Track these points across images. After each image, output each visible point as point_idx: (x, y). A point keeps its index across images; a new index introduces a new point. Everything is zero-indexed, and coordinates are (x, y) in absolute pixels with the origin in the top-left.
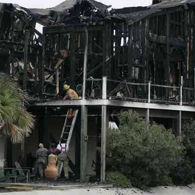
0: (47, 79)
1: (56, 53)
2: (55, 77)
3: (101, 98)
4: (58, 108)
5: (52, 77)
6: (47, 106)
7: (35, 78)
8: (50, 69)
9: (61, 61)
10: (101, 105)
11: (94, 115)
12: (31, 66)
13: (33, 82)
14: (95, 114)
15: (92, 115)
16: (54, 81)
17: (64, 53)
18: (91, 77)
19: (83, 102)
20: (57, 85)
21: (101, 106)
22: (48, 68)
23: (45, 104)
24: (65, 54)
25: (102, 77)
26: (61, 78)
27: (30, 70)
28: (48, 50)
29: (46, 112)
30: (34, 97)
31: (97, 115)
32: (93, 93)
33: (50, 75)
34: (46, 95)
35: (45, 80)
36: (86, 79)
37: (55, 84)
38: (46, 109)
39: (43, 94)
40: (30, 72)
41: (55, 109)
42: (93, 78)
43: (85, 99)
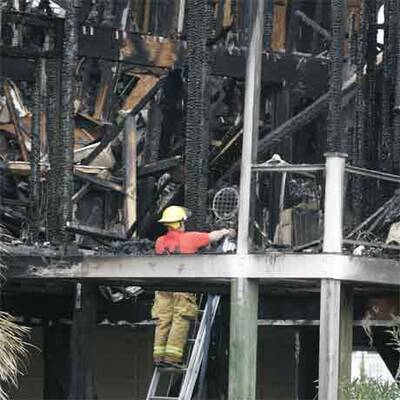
0: (86, 162)
1: (126, 51)
2: (119, 153)
3: (318, 249)
4: (132, 290)
5: (106, 153)
6: (85, 281)
7: (32, 157)
8: (98, 117)
9: (146, 84)
10: (319, 280)
11: (289, 323)
12: (17, 105)
13: (23, 176)
14: (293, 318)
15: (278, 323)
16: (117, 170)
17: (161, 50)
18: (276, 157)
19: (240, 265)
20: (131, 190)
21: (316, 283)
22: (91, 114)
23: (74, 271)
24: (165, 53)
25: (323, 161)
26: (146, 159)
27: (11, 122)
28: (92, 33)
29: (78, 306)
30: (30, 239)
31: (301, 322)
32: (287, 224)
33: (98, 144)
34: (80, 230)
35: (79, 168)
36: (256, 166)
37: (120, 183)
38: (79, 292)
39: (67, 229)
40: (11, 129)
41: (117, 295)
42: (283, 162)
43: (249, 253)
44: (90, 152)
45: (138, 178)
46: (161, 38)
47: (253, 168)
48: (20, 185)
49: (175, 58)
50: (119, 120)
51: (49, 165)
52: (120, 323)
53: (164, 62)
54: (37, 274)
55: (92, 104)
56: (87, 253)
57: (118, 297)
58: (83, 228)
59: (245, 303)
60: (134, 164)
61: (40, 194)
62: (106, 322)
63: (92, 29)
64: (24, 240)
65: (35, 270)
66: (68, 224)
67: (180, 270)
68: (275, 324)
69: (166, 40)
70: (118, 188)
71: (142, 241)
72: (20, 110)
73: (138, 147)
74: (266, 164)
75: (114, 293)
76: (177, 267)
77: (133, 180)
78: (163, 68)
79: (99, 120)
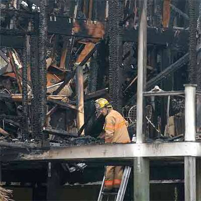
0: (56, 93)
2: (74, 87)
3: (182, 139)
4: (80, 165)
5: (67, 88)
6: (53, 161)
7: (24, 93)
8: (62, 67)
10: (183, 157)
11: (171, 182)
12: (17, 62)
13: (20, 102)
14: (173, 179)
15: (165, 182)
16: (73, 97)
18: (157, 87)
19: (139, 150)
20: (81, 108)
22: (58, 65)
23: (45, 156)
26: (89, 90)
27: (13, 72)
28: (55, 20)
29: (49, 175)
30: (23, 138)
31: (177, 181)
32: (172, 125)
33: (62, 83)
34: (51, 132)
35: (51, 96)
36: (145, 93)
37: (75, 105)
38: (50, 168)
39: (44, 131)
40: (13, 75)
41: (72, 168)
42: (160, 90)
43: (143, 143)
44: (58, 87)
45: (84, 101)
46: (95, 22)
47: (143, 94)
48: (18, 107)
49: (103, 32)
50: (74, 68)
51: (33, 95)
52: (75, 184)
53: (97, 35)
54: (24, 158)
55: (59, 60)
56: (55, 144)
57: (73, 169)
58: (53, 131)
59: (142, 171)
60: (82, 93)
61: (28, 112)
62: (67, 184)
63: (55, 18)
64: (20, 139)
65: (23, 156)
66: (44, 129)
67: (105, 153)
68: (163, 182)
69: (98, 23)
70: (73, 107)
71: (86, 137)
72: (18, 64)
73: (84, 84)
74: (151, 92)
75: (70, 167)
76: (103, 152)
77: (82, 102)
78: (98, 38)
79: (63, 69)
